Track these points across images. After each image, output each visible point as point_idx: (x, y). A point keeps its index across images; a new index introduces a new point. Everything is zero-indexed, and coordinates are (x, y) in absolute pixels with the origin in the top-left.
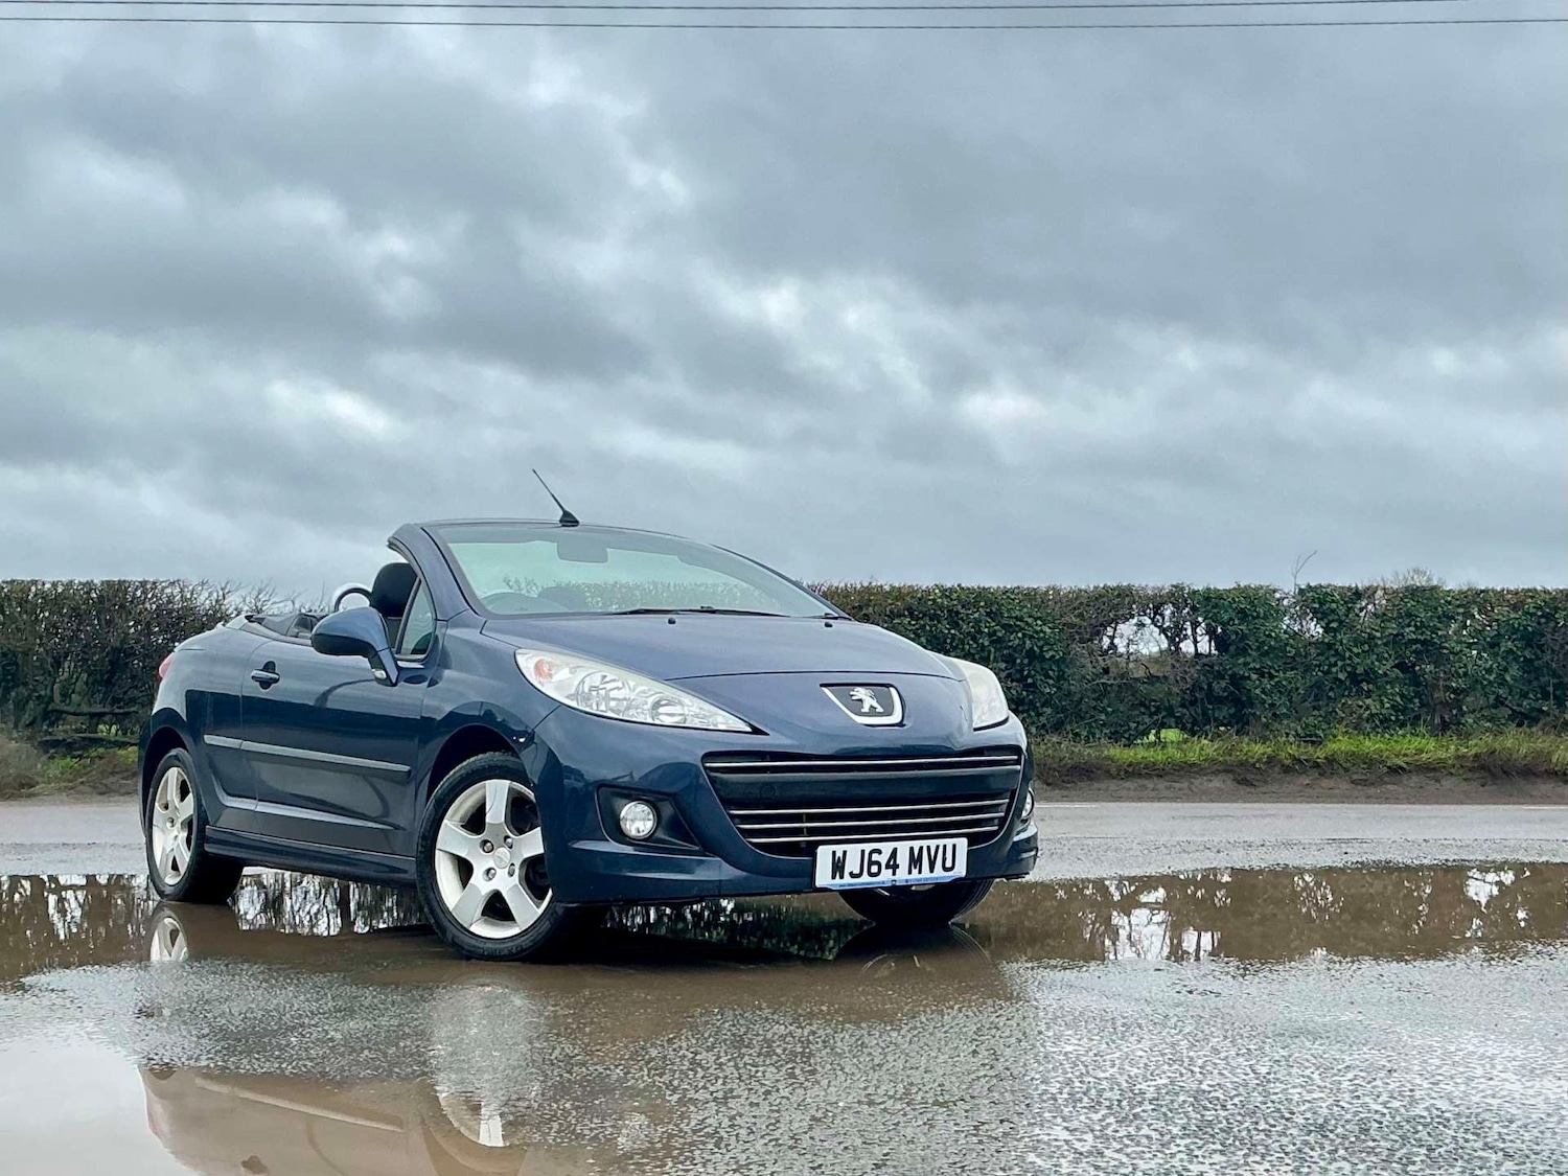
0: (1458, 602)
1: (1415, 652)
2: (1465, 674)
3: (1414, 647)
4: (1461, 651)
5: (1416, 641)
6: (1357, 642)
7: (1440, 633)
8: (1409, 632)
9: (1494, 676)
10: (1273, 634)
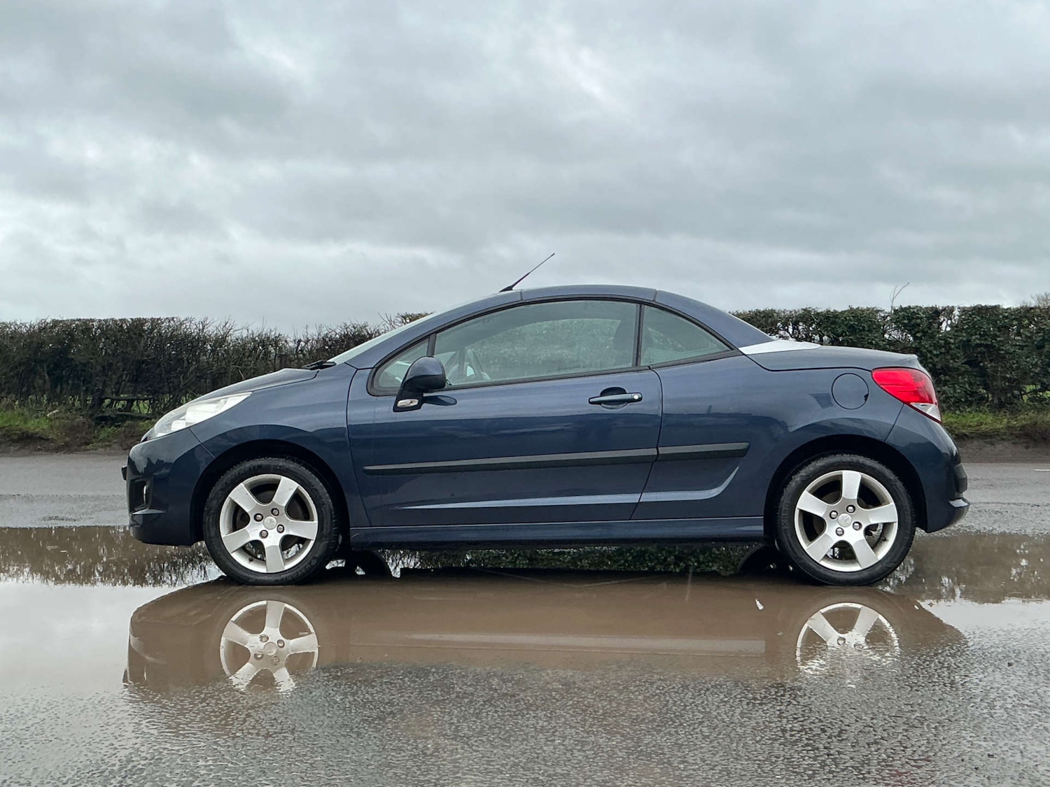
0: (1013, 317)
1: (980, 352)
2: (1018, 368)
3: (979, 349)
4: (1014, 351)
5: (981, 345)
6: (936, 346)
7: (998, 339)
8: (975, 340)
9: (1039, 369)
10: (874, 342)
